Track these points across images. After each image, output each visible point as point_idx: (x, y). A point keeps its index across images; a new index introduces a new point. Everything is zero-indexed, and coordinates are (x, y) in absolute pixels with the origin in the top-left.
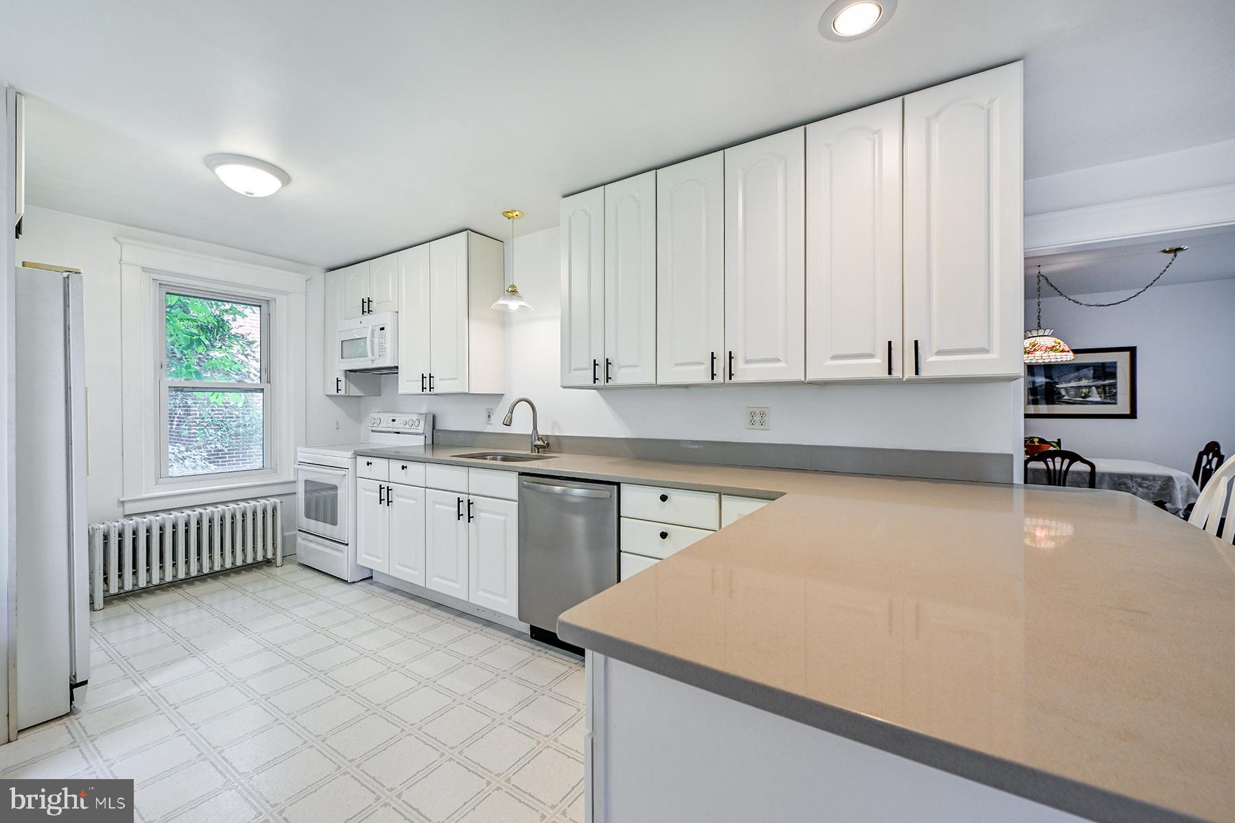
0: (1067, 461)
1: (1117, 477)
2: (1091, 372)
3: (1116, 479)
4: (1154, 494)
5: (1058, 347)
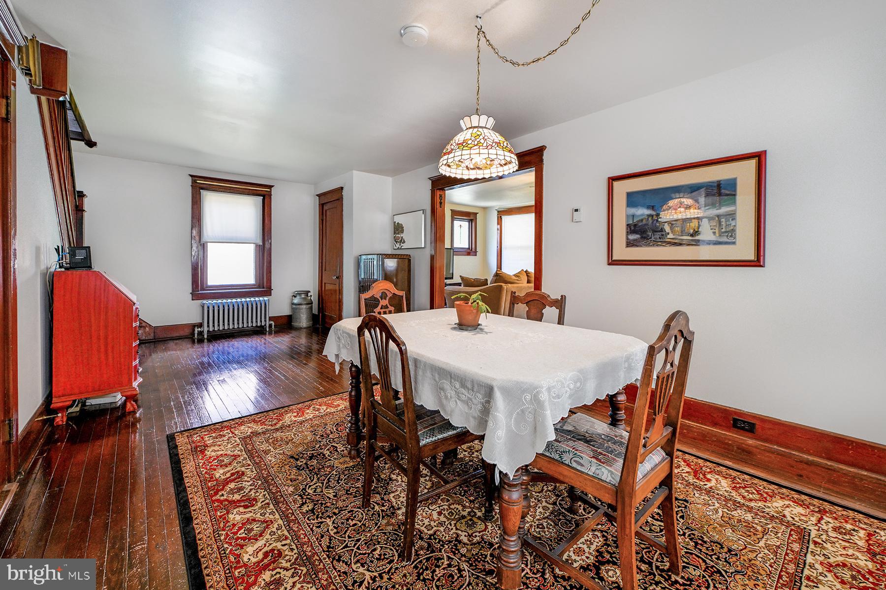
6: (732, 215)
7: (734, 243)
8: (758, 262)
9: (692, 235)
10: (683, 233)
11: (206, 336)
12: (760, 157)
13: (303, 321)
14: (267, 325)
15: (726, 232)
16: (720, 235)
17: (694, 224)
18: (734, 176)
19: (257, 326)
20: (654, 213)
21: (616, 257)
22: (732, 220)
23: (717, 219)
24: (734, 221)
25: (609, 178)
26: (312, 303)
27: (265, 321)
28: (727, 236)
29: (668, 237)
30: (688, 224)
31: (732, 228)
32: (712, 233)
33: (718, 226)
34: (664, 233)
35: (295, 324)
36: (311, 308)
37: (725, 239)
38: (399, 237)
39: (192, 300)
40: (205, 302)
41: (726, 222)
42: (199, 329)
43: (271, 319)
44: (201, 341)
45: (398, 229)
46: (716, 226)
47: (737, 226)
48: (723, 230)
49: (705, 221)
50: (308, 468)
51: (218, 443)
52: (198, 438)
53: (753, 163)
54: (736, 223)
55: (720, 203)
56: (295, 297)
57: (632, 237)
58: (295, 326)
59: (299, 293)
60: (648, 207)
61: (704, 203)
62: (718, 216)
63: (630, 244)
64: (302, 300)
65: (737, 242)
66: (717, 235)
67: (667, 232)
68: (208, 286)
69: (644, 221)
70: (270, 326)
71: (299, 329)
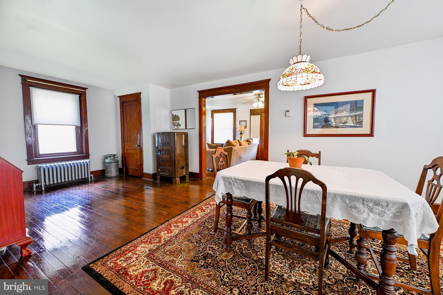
0: (301, 180)
1: (349, 199)
2: (348, 107)
3: (347, 201)
4: (386, 221)
5: (310, 69)
6: (361, 115)
7: (362, 127)
8: (371, 135)
9: (344, 123)
10: (340, 122)
11: (43, 189)
12: (373, 92)
13: (113, 172)
14: (89, 177)
15: (358, 122)
16: (356, 124)
17: (345, 119)
18: (363, 99)
19: (82, 179)
20: (326, 113)
21: (308, 133)
22: (361, 117)
23: (355, 117)
24: (362, 118)
25: (305, 97)
26: (118, 162)
27: (88, 175)
28: (359, 124)
29: (333, 124)
30: (342, 119)
31: (361, 121)
32: (352, 123)
33: (355, 119)
34: (331, 122)
35: (107, 175)
36: (118, 165)
37: (358, 125)
38: (176, 123)
39: (28, 165)
40: (40, 165)
41: (359, 118)
42: (37, 185)
43: (92, 173)
44: (39, 192)
45: (175, 118)
46: (354, 120)
47: (364, 120)
48: (357, 121)
49: (350, 117)
50: (209, 265)
51: (132, 264)
52: (112, 264)
53: (370, 94)
54: (363, 118)
55: (356, 110)
56: (107, 158)
57: (315, 124)
58: (108, 176)
59: (110, 156)
60: (324, 111)
61: (349, 110)
62: (355, 116)
63: (315, 127)
64: (112, 160)
65: (363, 127)
66: (355, 124)
67: (333, 122)
68: (40, 155)
69: (322, 117)
70: (91, 177)
71: (111, 178)
